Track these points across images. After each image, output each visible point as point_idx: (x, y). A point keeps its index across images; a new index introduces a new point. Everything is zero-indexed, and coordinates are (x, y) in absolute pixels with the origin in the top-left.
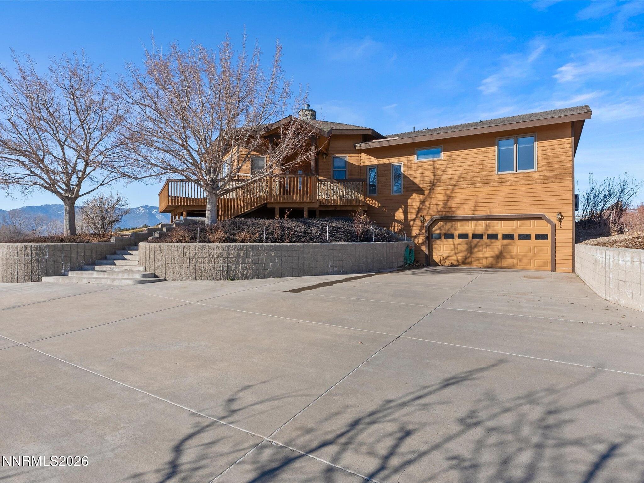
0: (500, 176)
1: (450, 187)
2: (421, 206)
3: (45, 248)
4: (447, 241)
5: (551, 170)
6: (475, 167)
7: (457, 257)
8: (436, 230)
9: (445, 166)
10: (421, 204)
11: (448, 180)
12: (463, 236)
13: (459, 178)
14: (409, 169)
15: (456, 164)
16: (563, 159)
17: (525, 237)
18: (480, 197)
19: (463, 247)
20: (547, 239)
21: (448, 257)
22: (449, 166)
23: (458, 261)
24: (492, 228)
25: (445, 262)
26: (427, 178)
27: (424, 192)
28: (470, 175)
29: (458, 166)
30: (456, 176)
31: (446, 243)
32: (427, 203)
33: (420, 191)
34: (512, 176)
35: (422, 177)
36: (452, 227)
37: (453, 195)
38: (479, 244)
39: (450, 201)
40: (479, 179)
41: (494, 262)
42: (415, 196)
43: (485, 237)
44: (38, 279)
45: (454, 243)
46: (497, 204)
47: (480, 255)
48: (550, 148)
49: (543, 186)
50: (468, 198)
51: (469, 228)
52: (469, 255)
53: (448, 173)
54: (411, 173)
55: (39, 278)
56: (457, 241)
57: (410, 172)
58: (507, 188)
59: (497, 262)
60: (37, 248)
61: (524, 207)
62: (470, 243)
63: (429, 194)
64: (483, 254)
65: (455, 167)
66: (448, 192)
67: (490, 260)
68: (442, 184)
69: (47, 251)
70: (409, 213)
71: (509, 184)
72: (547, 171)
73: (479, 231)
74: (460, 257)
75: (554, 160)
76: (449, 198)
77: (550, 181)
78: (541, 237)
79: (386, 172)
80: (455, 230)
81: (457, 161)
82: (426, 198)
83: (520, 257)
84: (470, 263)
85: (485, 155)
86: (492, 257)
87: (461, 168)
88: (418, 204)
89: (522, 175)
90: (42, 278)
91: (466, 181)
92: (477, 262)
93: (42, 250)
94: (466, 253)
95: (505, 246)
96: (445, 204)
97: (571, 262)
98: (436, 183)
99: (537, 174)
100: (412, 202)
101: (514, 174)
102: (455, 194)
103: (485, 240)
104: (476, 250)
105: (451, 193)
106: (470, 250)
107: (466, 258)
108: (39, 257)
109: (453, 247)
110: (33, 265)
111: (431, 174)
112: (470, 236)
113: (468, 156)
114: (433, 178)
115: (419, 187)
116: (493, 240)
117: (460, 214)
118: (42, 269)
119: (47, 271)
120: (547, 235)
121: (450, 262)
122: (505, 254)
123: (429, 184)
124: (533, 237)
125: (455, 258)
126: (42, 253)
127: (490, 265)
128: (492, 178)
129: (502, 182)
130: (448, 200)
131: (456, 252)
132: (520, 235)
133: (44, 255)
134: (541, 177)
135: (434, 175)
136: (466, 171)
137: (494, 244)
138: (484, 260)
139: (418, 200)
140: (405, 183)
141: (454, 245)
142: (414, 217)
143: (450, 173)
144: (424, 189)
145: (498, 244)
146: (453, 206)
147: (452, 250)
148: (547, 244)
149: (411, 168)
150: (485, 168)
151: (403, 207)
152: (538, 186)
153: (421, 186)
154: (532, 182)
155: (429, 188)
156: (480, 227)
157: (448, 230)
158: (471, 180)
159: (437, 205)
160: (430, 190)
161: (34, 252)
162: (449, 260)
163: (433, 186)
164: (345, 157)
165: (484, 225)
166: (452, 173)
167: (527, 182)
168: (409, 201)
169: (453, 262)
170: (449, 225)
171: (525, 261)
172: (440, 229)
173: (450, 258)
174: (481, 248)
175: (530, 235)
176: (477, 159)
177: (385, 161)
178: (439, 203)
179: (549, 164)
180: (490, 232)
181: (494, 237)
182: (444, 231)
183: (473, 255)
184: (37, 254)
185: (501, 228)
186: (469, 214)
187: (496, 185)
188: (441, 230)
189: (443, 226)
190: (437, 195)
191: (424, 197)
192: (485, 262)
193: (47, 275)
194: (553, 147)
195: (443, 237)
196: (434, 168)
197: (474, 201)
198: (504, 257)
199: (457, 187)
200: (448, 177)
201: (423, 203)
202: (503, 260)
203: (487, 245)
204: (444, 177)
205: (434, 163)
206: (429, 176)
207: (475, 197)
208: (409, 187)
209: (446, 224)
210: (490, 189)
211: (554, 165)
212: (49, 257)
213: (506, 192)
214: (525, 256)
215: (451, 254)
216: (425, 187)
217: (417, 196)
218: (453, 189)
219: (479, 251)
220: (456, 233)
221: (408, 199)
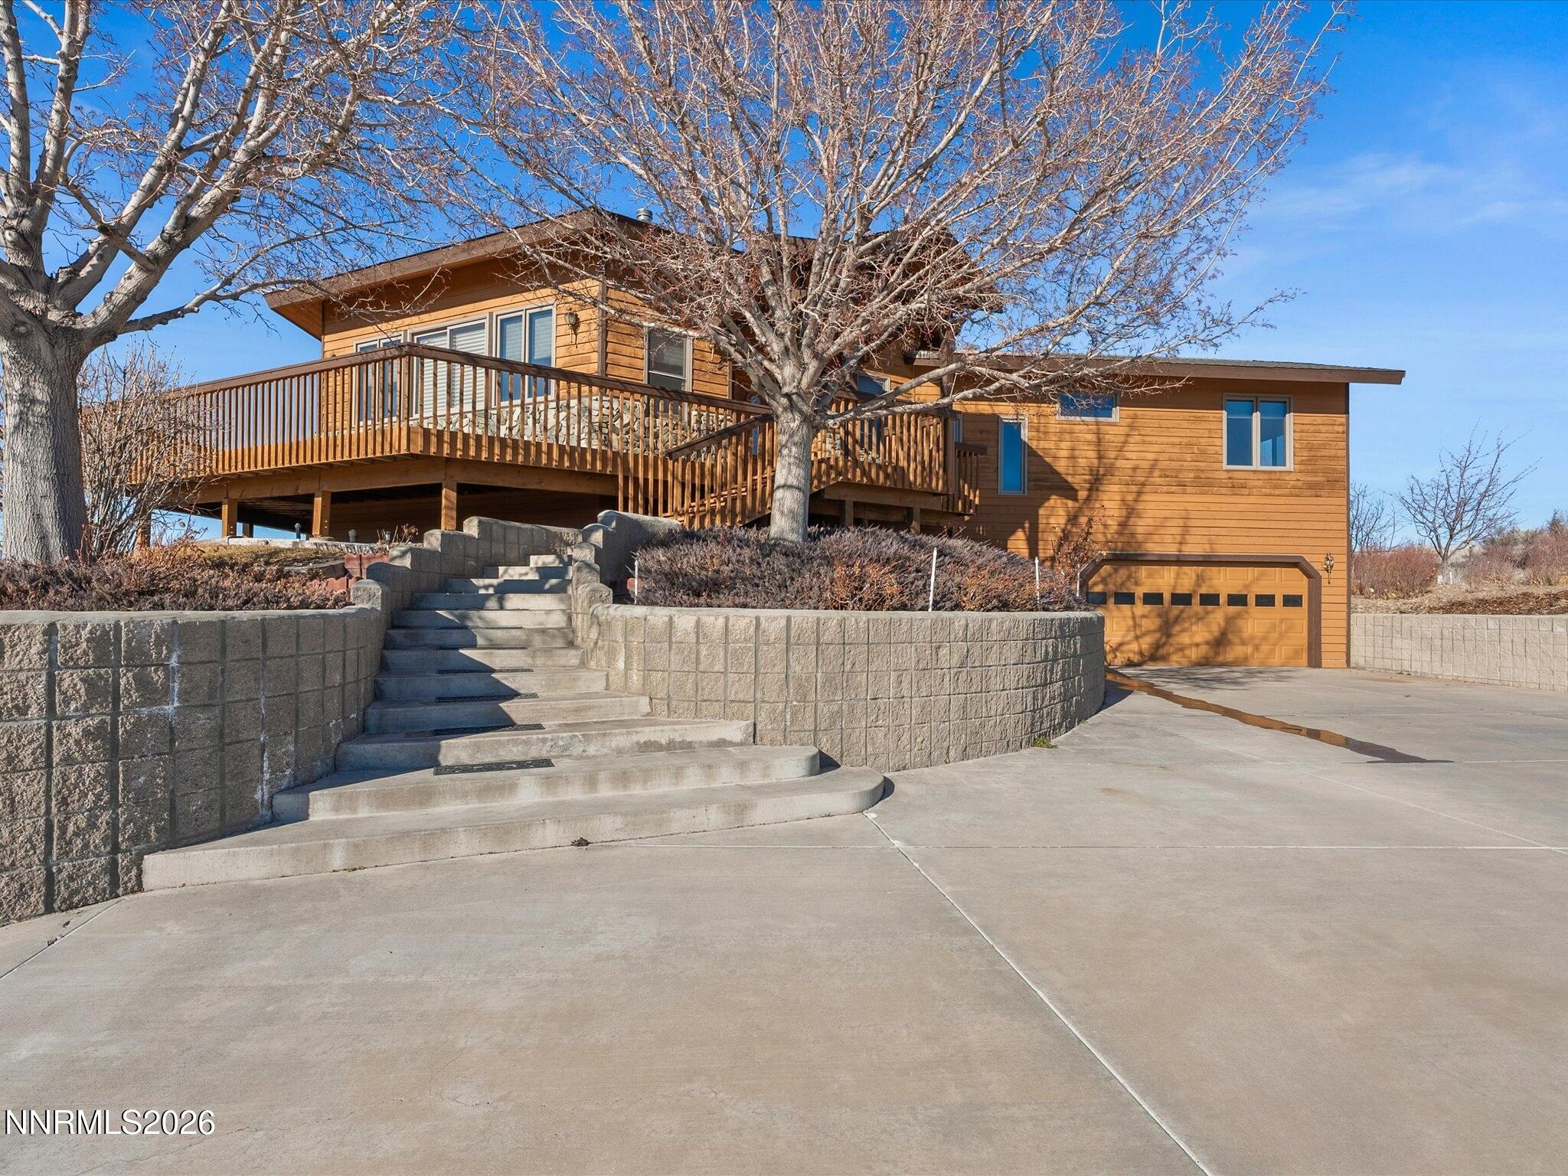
0: (1231, 475)
1: (1134, 488)
2: (1069, 527)
3: (159, 643)
4: (1118, 608)
5: (1314, 472)
6: (1185, 451)
7: (1140, 645)
8: (1096, 584)
9: (1122, 439)
10: (1069, 521)
11: (1129, 472)
12: (1153, 599)
13: (1152, 468)
14: (1041, 435)
15: (1147, 439)
16: (1333, 452)
17: (1266, 601)
18: (1193, 515)
19: (1151, 623)
20: (1301, 605)
21: (1121, 645)
22: (1131, 440)
23: (1141, 653)
24: (1208, 583)
25: (1116, 657)
26: (1082, 462)
27: (1077, 496)
28: (1174, 465)
29: (1150, 443)
30: (1145, 464)
31: (1116, 613)
32: (1083, 520)
33: (1067, 490)
34: (1251, 476)
35: (1073, 457)
36: (1129, 577)
37: (1140, 506)
38: (1184, 615)
39: (1132, 520)
40: (1192, 475)
41: (1211, 654)
42: (1055, 501)
43: (1196, 600)
44: (104, 882)
45: (1133, 613)
46: (1224, 532)
47: (1185, 639)
48: (1313, 428)
49: (1303, 501)
50: (1168, 514)
51: (1164, 581)
52: (1164, 639)
53: (1129, 455)
54: (1047, 446)
55: (112, 869)
56: (1140, 608)
57: (1043, 444)
58: (1242, 499)
59: (1217, 654)
60: (103, 642)
61: (1272, 541)
62: (1167, 613)
63: (1088, 499)
64: (1191, 637)
65: (1144, 442)
66: (1130, 497)
67: (1204, 649)
68: (1115, 479)
69: (174, 662)
70: (1040, 543)
71: (1246, 491)
72: (1308, 472)
73: (1185, 587)
74: (1146, 643)
75: (1319, 454)
76: (1131, 511)
77: (1313, 492)
78: (1292, 601)
79: (984, 436)
80: (1136, 584)
81: (1148, 431)
82: (1080, 509)
83: (1257, 642)
84: (1164, 658)
85: (1204, 425)
86: (1207, 643)
87: (1156, 448)
88: (1063, 521)
89: (1266, 476)
90: (138, 862)
91: (1167, 476)
92: (1180, 654)
93: (138, 658)
94: (1158, 635)
95: (1230, 620)
96: (1123, 525)
97: (1344, 648)
98: (1104, 475)
99: (1293, 477)
100: (1048, 516)
101: (1255, 472)
102: (1144, 504)
103: (1196, 606)
104: (1177, 628)
105: (1136, 501)
106: (1166, 628)
107: (1157, 646)
108: (115, 713)
109: (1131, 622)
110: (65, 778)
111: (1093, 454)
112: (1167, 597)
113: (1170, 424)
114: (1095, 461)
115: (1067, 482)
116: (1210, 608)
117: (1154, 548)
118: (141, 798)
119: (172, 809)
120: (1301, 597)
121: (1126, 656)
122: (1230, 636)
123: (1087, 477)
124: (1279, 601)
125: (1135, 646)
126: (143, 683)
127: (1203, 661)
128: (1217, 475)
129: (1236, 487)
130: (1128, 517)
131: (1138, 633)
132: (1258, 597)
133: (151, 693)
134: (1300, 484)
135: (1100, 458)
136: (1166, 456)
137: (1212, 616)
138: (1194, 649)
139: (1062, 512)
140: (1034, 469)
141: (1134, 618)
142: (1051, 553)
143: (1133, 456)
144: (1076, 487)
145: (1218, 616)
146: (1140, 530)
147: (1128, 631)
148: (1300, 614)
149: (1046, 433)
150: (1203, 452)
151: (1027, 525)
152: (1293, 500)
153: (1069, 479)
154: (1285, 491)
155: (1087, 486)
156: (1185, 579)
157: (1123, 584)
158: (1177, 477)
159: (1105, 526)
160: (1090, 490)
161: (69, 679)
162: (1122, 652)
163: (1096, 482)
164: (885, 380)
165: (1194, 576)
166: (1137, 455)
167: (1277, 492)
168: (1041, 512)
169: (1131, 655)
170: (1123, 572)
171: (1265, 648)
172: (1104, 581)
173: (1126, 648)
174: (1186, 625)
175: (1273, 597)
176: (1188, 433)
177: (980, 407)
178: (1109, 522)
179: (1312, 460)
180: (1204, 590)
181: (1210, 600)
182: (1112, 588)
183: (1173, 640)
184: (102, 692)
185: (1225, 581)
186: (1171, 550)
187: (1224, 491)
188: (1106, 584)
189: (1110, 575)
190: (1107, 504)
191: (1077, 505)
192: (1194, 654)
193: (174, 839)
194: (1317, 427)
195: (1112, 600)
196: (1099, 439)
197: (1181, 522)
198: (1230, 643)
199: (1147, 488)
200: (1129, 464)
201: (1073, 519)
202: (1228, 649)
203: (1200, 619)
204: (1120, 463)
205: (1098, 429)
206: (1087, 456)
207: (1183, 514)
208: (1044, 480)
209: (1116, 570)
210: (1211, 498)
211: (1320, 462)
212: (187, 706)
213: (1241, 507)
214: (1265, 638)
215: (1128, 639)
216: (1078, 481)
217: (1059, 501)
218: (1139, 493)
219: (1183, 630)
220: (1139, 592)
221: (1040, 505)
